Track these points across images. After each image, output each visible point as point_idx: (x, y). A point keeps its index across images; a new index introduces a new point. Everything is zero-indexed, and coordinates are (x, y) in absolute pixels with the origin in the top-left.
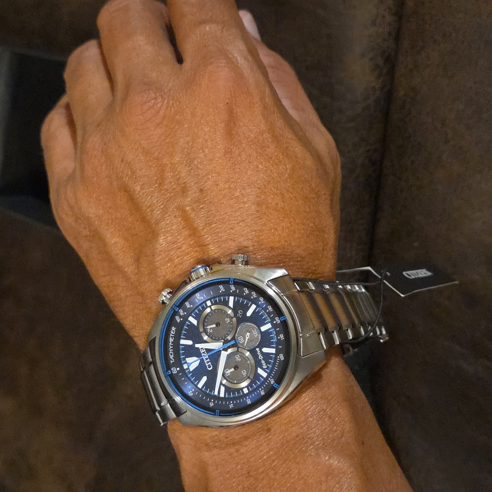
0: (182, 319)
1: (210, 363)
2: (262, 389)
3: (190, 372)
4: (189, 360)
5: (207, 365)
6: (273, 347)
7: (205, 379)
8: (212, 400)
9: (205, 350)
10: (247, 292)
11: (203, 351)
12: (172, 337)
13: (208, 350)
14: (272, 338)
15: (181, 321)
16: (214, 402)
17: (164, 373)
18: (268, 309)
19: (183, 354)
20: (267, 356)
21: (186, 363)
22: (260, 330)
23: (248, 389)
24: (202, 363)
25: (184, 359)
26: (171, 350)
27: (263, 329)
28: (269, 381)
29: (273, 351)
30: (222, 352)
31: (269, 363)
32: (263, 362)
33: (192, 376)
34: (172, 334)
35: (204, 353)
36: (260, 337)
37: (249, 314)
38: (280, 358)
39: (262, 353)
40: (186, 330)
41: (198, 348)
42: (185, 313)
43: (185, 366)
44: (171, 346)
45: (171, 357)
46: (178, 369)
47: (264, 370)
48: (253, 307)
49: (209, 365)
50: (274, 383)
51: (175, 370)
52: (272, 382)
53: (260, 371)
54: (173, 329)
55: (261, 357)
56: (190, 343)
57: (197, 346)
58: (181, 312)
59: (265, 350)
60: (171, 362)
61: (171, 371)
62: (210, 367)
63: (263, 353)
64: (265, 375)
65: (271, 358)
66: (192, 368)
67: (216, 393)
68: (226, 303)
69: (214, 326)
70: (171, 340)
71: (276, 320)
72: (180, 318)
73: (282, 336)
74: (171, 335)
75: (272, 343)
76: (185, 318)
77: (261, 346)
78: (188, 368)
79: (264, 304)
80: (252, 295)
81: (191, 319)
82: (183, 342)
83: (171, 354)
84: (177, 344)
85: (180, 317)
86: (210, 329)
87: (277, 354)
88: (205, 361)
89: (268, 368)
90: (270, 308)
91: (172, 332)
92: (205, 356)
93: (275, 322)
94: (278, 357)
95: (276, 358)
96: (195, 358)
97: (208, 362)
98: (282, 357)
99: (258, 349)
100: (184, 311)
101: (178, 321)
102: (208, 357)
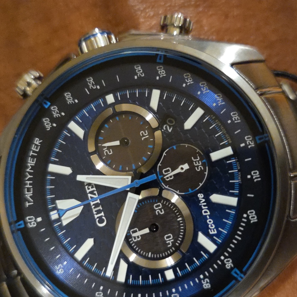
0: (55, 125)
1: (102, 214)
2: (205, 277)
3: (61, 227)
4: (62, 204)
5: (96, 216)
6: (232, 195)
7: (89, 243)
8: (101, 288)
9: (94, 189)
10: (190, 81)
11: (91, 190)
12: (33, 157)
13: (101, 189)
14: (232, 177)
15: (53, 127)
16: (104, 291)
17: (10, 224)
18: (231, 118)
19: (52, 192)
21: (55, 208)
22: (209, 158)
23: (175, 272)
24: (87, 210)
25: (53, 201)
26: (28, 182)
27: (215, 156)
28: (222, 261)
29: (233, 201)
30: (130, 195)
31: (224, 225)
32: (210, 222)
33: (66, 236)
34: (34, 152)
35: (92, 193)
36: (206, 173)
37: (189, 124)
38: (247, 218)
39: (210, 204)
40: (61, 147)
41: (82, 183)
42: (63, 114)
43: (54, 215)
44: (30, 174)
45: (28, 195)
46: (39, 219)
47: (210, 237)
48: (199, 113)
49: (100, 218)
50: (232, 269)
51: (32, 222)
52: (229, 264)
53: (202, 239)
54: (37, 141)
55: (206, 212)
56: (66, 171)
57: (80, 178)
58: (55, 111)
59: (216, 198)
60: (27, 204)
61: (25, 223)
62: (101, 221)
64: (211, 247)
65: (228, 216)
66: (66, 220)
67: (109, 273)
69: (117, 143)
70: (31, 163)
71: (245, 142)
73: (256, 175)
74: (31, 153)
75: (232, 187)
76: (63, 123)
77: (208, 191)
78: (59, 220)
79: (222, 107)
80: (200, 89)
81: (73, 126)
82: (53, 168)
83: (29, 190)
84: (41, 171)
85: (53, 120)
86: (109, 148)
87: (241, 208)
88: (94, 210)
89: (219, 234)
90: (235, 117)
91: (33, 148)
92: (94, 199)
93: (243, 145)
94: (245, 216)
95: (238, 219)
96: (74, 202)
97: (99, 212)
98: (252, 216)
99: (201, 196)
100: (60, 111)
101: (48, 127)
102: (99, 202)
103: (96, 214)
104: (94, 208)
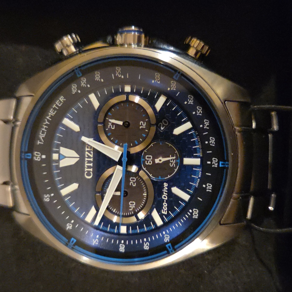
0: (79, 91)
1: (91, 170)
2: (147, 241)
3: (58, 167)
4: (64, 151)
5: (86, 170)
6: (188, 193)
7: (74, 187)
8: (73, 221)
9: (92, 150)
10: (191, 102)
11: (89, 149)
12: (55, 109)
13: (97, 153)
14: (193, 180)
15: (77, 93)
16: (74, 224)
18: (209, 140)
19: (60, 139)
20: (174, 200)
21: (58, 152)
22: (182, 161)
23: (128, 229)
24: (80, 164)
25: (58, 146)
26: (45, 127)
27: (187, 161)
28: (163, 235)
29: (186, 197)
31: (173, 210)
32: (165, 205)
33: (59, 175)
34: (57, 105)
35: (89, 151)
36: (176, 170)
37: (178, 131)
38: (192, 213)
40: (78, 109)
41: (84, 143)
42: (89, 86)
43: (55, 156)
44: (48, 120)
45: (42, 136)
46: (44, 157)
47: (161, 216)
48: (188, 125)
49: (89, 172)
50: (168, 243)
51: (38, 157)
52: (167, 239)
53: (155, 214)
54: (62, 99)
55: (165, 197)
56: (76, 128)
57: (84, 139)
58: (84, 82)
59: (176, 190)
60: (39, 143)
61: (33, 156)
62: (89, 174)
63: (170, 193)
64: (159, 222)
65: (178, 205)
66: (63, 163)
68: (152, 101)
69: (121, 123)
70: (52, 113)
71: (212, 161)
72: (78, 88)
73: (209, 187)
74: (54, 106)
75: (190, 187)
76: (86, 92)
77: (172, 183)
78: (58, 161)
79: (206, 130)
80: (196, 110)
81: (93, 97)
82: (66, 121)
83: (43, 132)
84: (57, 121)
86: (113, 124)
87: (189, 205)
89: (168, 215)
90: (212, 141)
91: (57, 102)
92: (89, 157)
93: (209, 163)
94: (191, 211)
95: (185, 211)
96: (72, 153)
97: (89, 167)
98: (196, 214)
99: (166, 185)
100: (88, 82)
101: (74, 91)
102: (92, 161)
103: (87, 168)
104: (87, 163)
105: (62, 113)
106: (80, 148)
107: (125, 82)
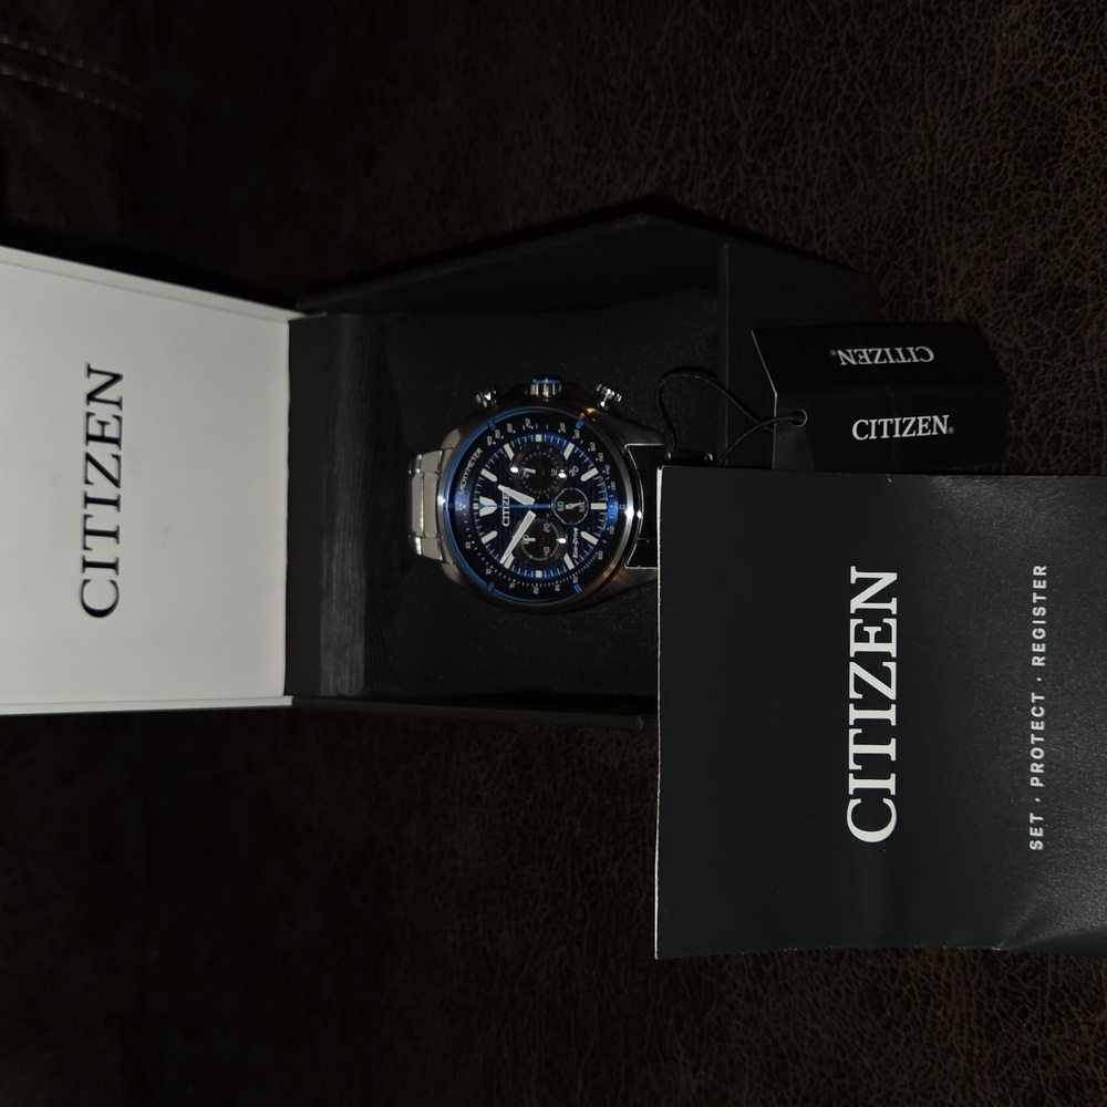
0: (495, 443)
1: (508, 518)
2: (559, 584)
3: (478, 516)
4: (483, 500)
5: (503, 518)
6: (596, 536)
7: (493, 534)
8: (493, 567)
9: (508, 498)
10: (593, 449)
11: (506, 498)
12: (473, 461)
13: (512, 501)
14: (600, 524)
15: (492, 444)
16: (493, 570)
18: (611, 485)
19: (480, 489)
20: (584, 544)
21: (478, 502)
22: (590, 506)
24: (498, 512)
25: (478, 496)
26: (465, 478)
27: (595, 506)
28: (573, 577)
29: (594, 541)
30: (530, 512)
31: (583, 554)
32: (576, 549)
33: (479, 524)
34: (475, 457)
35: (506, 500)
36: (585, 515)
37: (585, 478)
38: (597, 556)
39: (580, 537)
40: (495, 459)
41: (500, 492)
42: (503, 437)
43: (476, 507)
44: (468, 472)
45: (462, 487)
46: (465, 506)
47: (572, 559)
48: (594, 472)
49: (506, 520)
50: (576, 584)
51: (459, 506)
52: (575, 581)
53: (567, 558)
54: (479, 451)
55: (575, 542)
56: (493, 478)
57: (501, 487)
58: (498, 434)
59: (585, 535)
60: (460, 493)
61: (454, 506)
62: (506, 522)
64: (571, 566)
65: (588, 549)
66: (483, 512)
67: (502, 562)
70: (470, 464)
71: (613, 504)
74: (472, 458)
75: (598, 531)
76: (500, 444)
77: (582, 528)
78: (478, 511)
79: (608, 475)
80: (598, 457)
81: (507, 447)
82: (485, 473)
83: (463, 483)
84: (475, 472)
85: (494, 439)
87: (597, 547)
88: (504, 513)
89: (578, 559)
91: (475, 455)
92: (506, 506)
93: (612, 506)
94: (597, 553)
95: (592, 554)
96: (492, 502)
97: (506, 515)
98: (600, 555)
99: (576, 529)
100: (501, 434)
101: (490, 443)
102: (508, 509)
103: (504, 516)
104: (504, 511)
105: (480, 464)
106: (497, 497)
107: (535, 432)
